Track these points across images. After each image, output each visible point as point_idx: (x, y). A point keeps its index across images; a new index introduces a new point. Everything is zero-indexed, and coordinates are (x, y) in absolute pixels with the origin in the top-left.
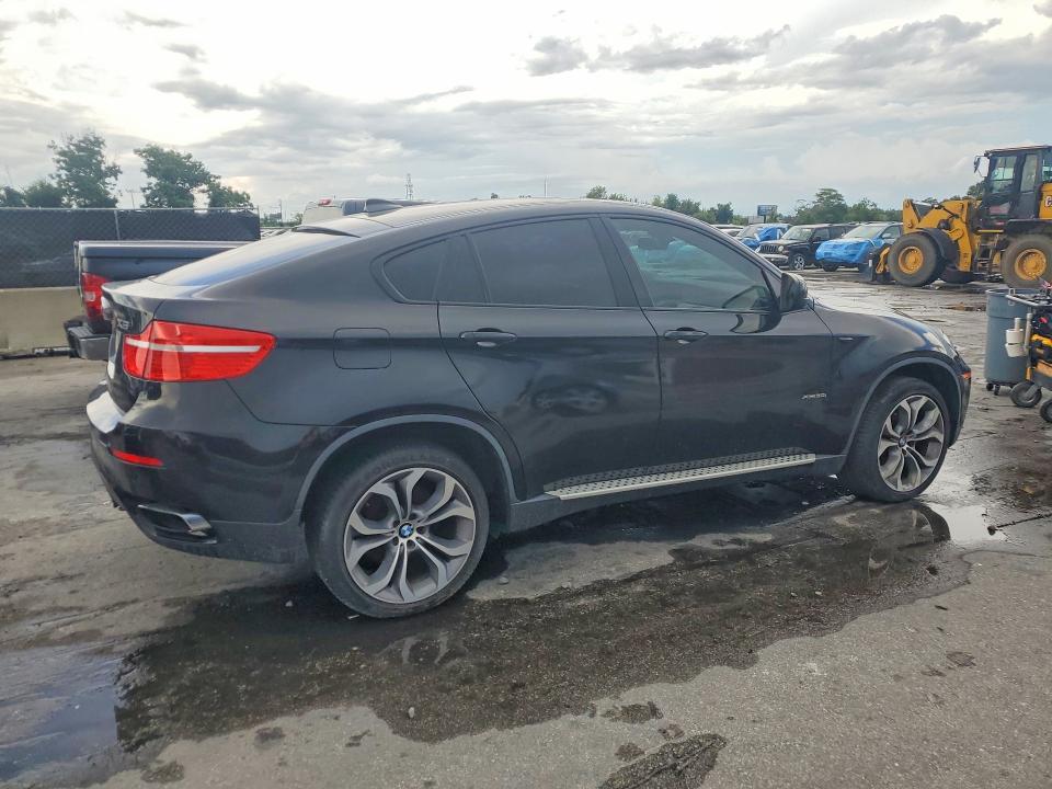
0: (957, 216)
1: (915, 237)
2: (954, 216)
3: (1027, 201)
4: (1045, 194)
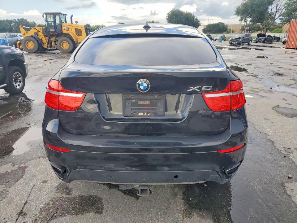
0: (40, 32)
1: (30, 38)
2: (39, 31)
3: (59, 28)
4: (63, 26)
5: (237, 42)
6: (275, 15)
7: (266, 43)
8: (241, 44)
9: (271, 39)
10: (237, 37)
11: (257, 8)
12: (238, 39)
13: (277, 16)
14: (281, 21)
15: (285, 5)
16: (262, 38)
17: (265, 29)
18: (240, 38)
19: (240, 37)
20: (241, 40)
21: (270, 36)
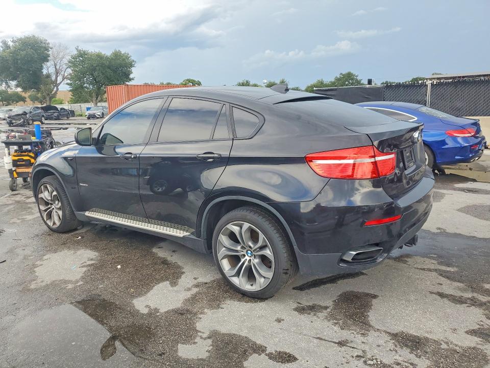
5: (22, 120)
6: (56, 78)
7: (62, 120)
8: (31, 122)
9: (66, 113)
10: (21, 112)
11: (26, 66)
12: (22, 114)
13: (60, 79)
14: (69, 86)
15: (69, 64)
16: (54, 113)
17: (48, 99)
18: (25, 114)
19: (25, 112)
20: (27, 116)
21: (64, 109)
